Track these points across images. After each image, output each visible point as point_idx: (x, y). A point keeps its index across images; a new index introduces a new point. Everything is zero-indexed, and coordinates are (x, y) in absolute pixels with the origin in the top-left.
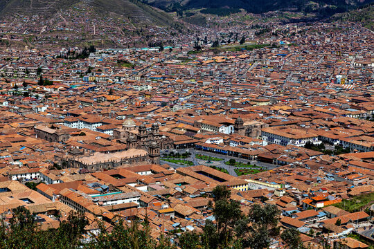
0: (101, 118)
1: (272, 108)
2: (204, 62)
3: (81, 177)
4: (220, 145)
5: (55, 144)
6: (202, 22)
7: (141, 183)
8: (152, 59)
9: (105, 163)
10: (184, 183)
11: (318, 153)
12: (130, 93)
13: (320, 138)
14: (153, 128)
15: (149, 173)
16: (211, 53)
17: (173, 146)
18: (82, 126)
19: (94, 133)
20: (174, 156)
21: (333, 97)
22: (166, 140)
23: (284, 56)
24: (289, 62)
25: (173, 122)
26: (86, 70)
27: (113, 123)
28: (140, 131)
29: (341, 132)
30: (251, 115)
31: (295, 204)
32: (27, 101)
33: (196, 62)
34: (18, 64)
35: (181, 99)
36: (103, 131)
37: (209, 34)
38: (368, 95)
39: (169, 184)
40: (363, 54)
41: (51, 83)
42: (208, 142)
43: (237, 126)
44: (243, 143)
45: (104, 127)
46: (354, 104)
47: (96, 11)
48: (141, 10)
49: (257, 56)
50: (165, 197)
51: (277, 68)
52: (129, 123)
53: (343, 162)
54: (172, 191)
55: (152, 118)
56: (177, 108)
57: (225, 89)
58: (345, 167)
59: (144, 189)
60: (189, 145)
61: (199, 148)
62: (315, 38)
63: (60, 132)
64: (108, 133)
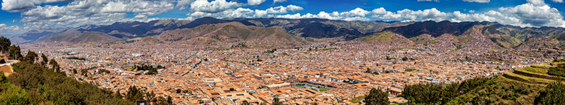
0: (276, 72)
1: (333, 69)
2: (312, 54)
3: (267, 91)
4: (315, 82)
5: (260, 80)
6: (313, 41)
7: (287, 94)
8: (295, 53)
9: (276, 87)
10: (301, 94)
11: (347, 84)
12: (287, 64)
13: (348, 79)
14: (293, 76)
15: (290, 91)
16: (315, 51)
17: (299, 82)
18: (269, 75)
19: (274, 77)
20: (299, 85)
21: (354, 65)
22: (297, 80)
23: (338, 52)
24: (340, 54)
25: (300, 74)
26: (273, 56)
27: (280, 74)
28: (288, 77)
29: (355, 77)
30: (326, 72)
31: (337, 101)
32: (253, 66)
33: (309, 54)
34: (251, 54)
35: (304, 66)
37: (315, 45)
38: (365, 65)
39: (296, 94)
40: (364, 51)
41: (261, 61)
42: (311, 81)
43: (321, 75)
44: (323, 81)
45: (277, 75)
46: (360, 68)
47: (278, 37)
48: (292, 37)
49: (330, 52)
50: (294, 99)
51: (336, 56)
52: (285, 74)
53: (355, 87)
54: (297, 97)
55: (293, 72)
56: (302, 69)
57: (318, 63)
58: (356, 88)
59: (287, 96)
60: (305, 82)
61: (308, 82)
62: (349, 46)
63: (262, 76)
64: (278, 77)
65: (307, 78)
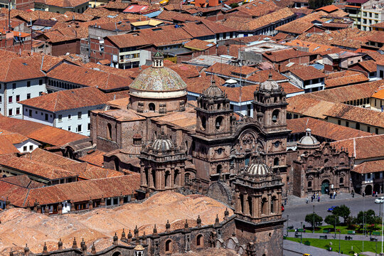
14: (260, 102)
17: (347, 179)
20: (349, 225)
22: (317, 154)
25: (358, 76)
27: (95, 85)
28: (203, 117)
36: (49, 116)
45: (57, 99)
52: (160, 81)
55: (267, 56)
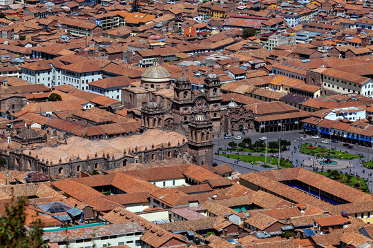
0: (101, 62)
3: (29, 190)
4: (360, 124)
7: (157, 204)
9: (88, 161)
10: (251, 207)
14: (207, 84)
15: (181, 182)
17: (252, 124)
18: (59, 79)
19: (82, 94)
20: (251, 148)
22: (236, 111)
25: (263, 72)
27: (126, 75)
28: (177, 91)
35: (291, 22)
36: (102, 90)
39: (218, 208)
42: (332, 117)
45: (107, 82)
50: (202, 235)
54: (219, 224)
55: (218, 62)
56: (275, 40)
59: (162, 216)
60: (290, 125)
61: (312, 131)
64: (114, 95)
65: (309, 102)
